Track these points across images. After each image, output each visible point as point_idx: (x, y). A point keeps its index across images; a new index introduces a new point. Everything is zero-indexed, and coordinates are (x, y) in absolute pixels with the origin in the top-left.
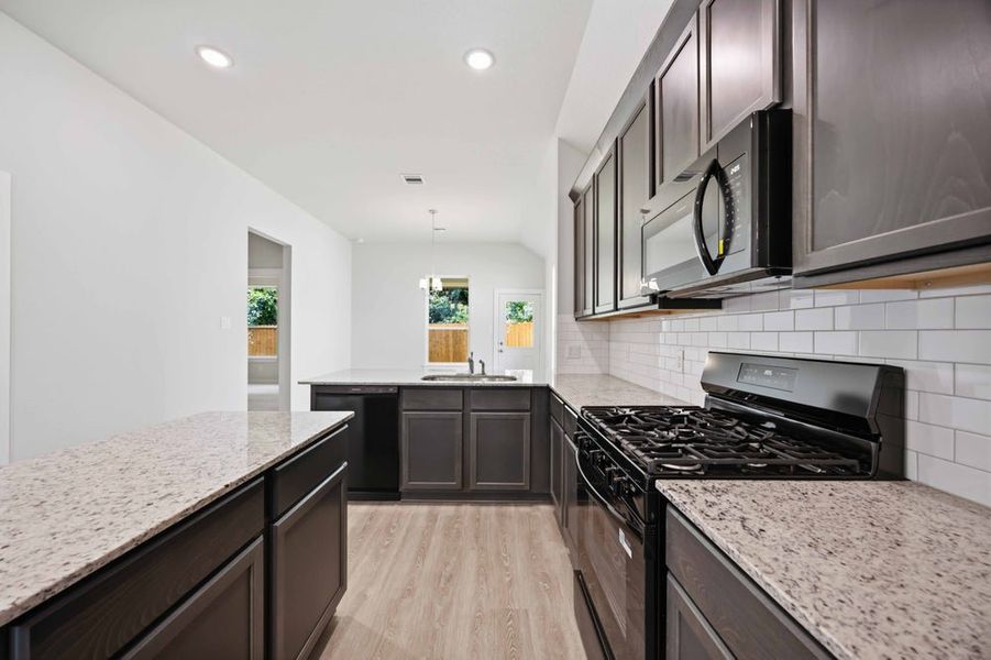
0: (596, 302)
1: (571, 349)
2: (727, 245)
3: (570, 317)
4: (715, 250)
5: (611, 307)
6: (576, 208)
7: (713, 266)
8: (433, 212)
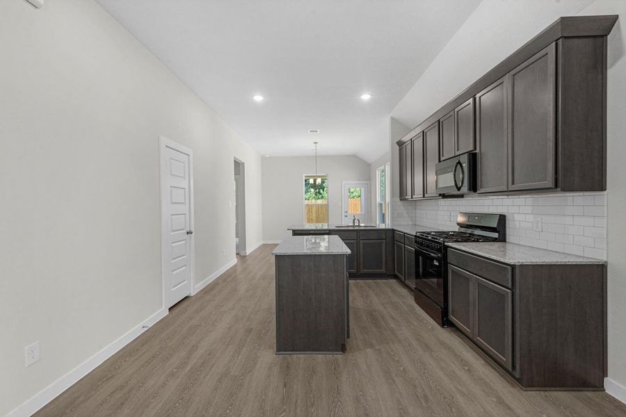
0: (413, 193)
1: (398, 214)
2: (462, 184)
3: (398, 199)
4: (459, 184)
5: (422, 196)
6: (400, 150)
7: (459, 189)
8: (316, 143)
